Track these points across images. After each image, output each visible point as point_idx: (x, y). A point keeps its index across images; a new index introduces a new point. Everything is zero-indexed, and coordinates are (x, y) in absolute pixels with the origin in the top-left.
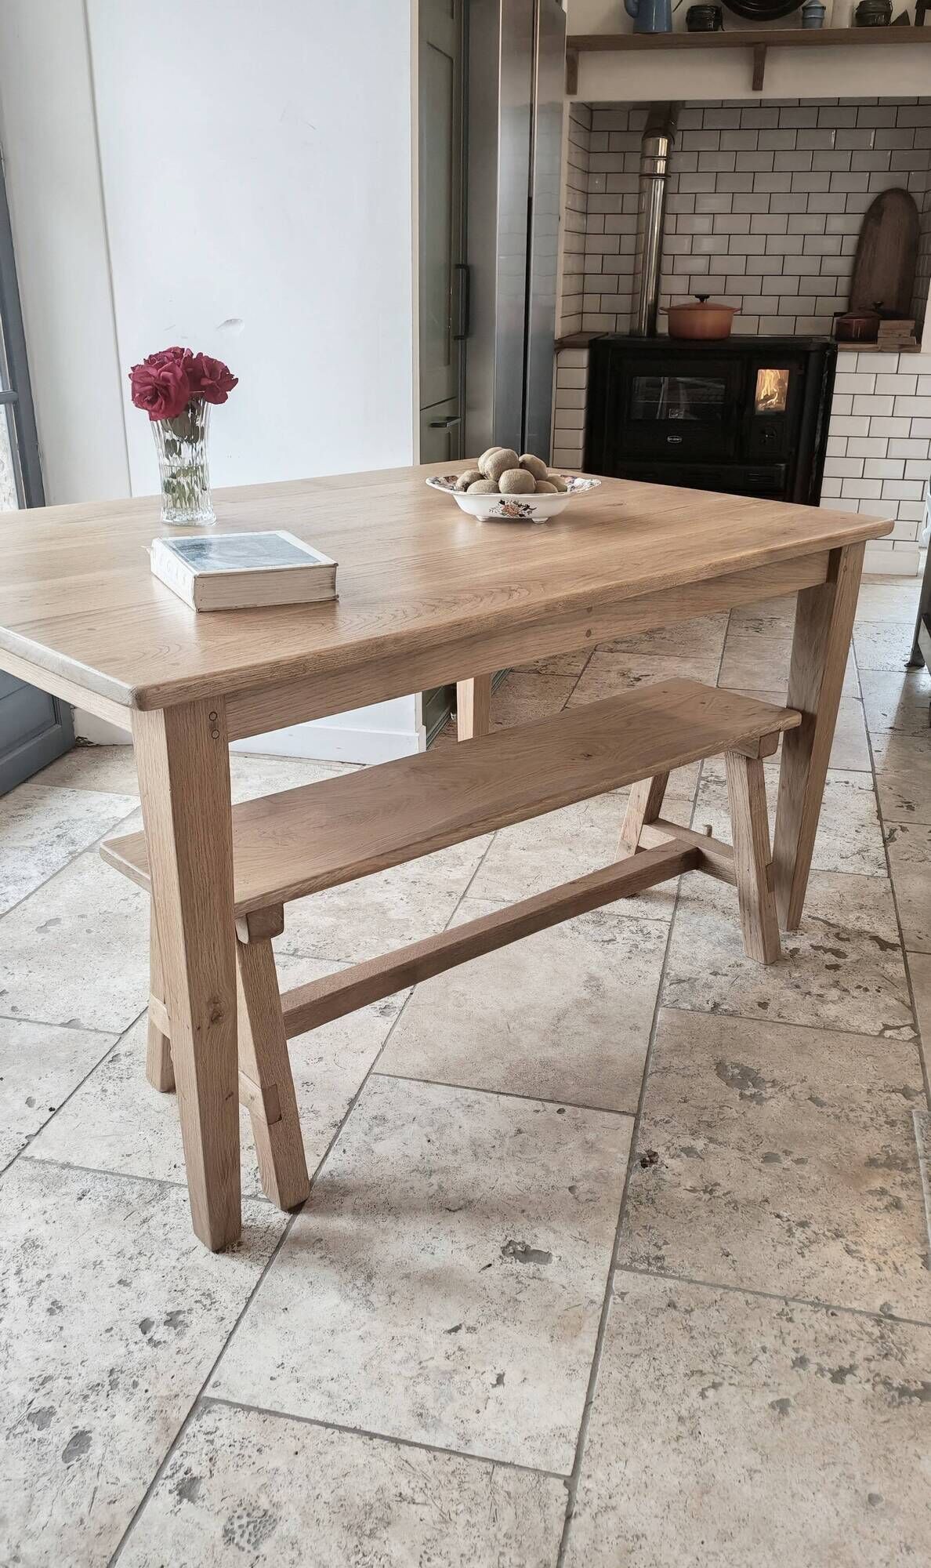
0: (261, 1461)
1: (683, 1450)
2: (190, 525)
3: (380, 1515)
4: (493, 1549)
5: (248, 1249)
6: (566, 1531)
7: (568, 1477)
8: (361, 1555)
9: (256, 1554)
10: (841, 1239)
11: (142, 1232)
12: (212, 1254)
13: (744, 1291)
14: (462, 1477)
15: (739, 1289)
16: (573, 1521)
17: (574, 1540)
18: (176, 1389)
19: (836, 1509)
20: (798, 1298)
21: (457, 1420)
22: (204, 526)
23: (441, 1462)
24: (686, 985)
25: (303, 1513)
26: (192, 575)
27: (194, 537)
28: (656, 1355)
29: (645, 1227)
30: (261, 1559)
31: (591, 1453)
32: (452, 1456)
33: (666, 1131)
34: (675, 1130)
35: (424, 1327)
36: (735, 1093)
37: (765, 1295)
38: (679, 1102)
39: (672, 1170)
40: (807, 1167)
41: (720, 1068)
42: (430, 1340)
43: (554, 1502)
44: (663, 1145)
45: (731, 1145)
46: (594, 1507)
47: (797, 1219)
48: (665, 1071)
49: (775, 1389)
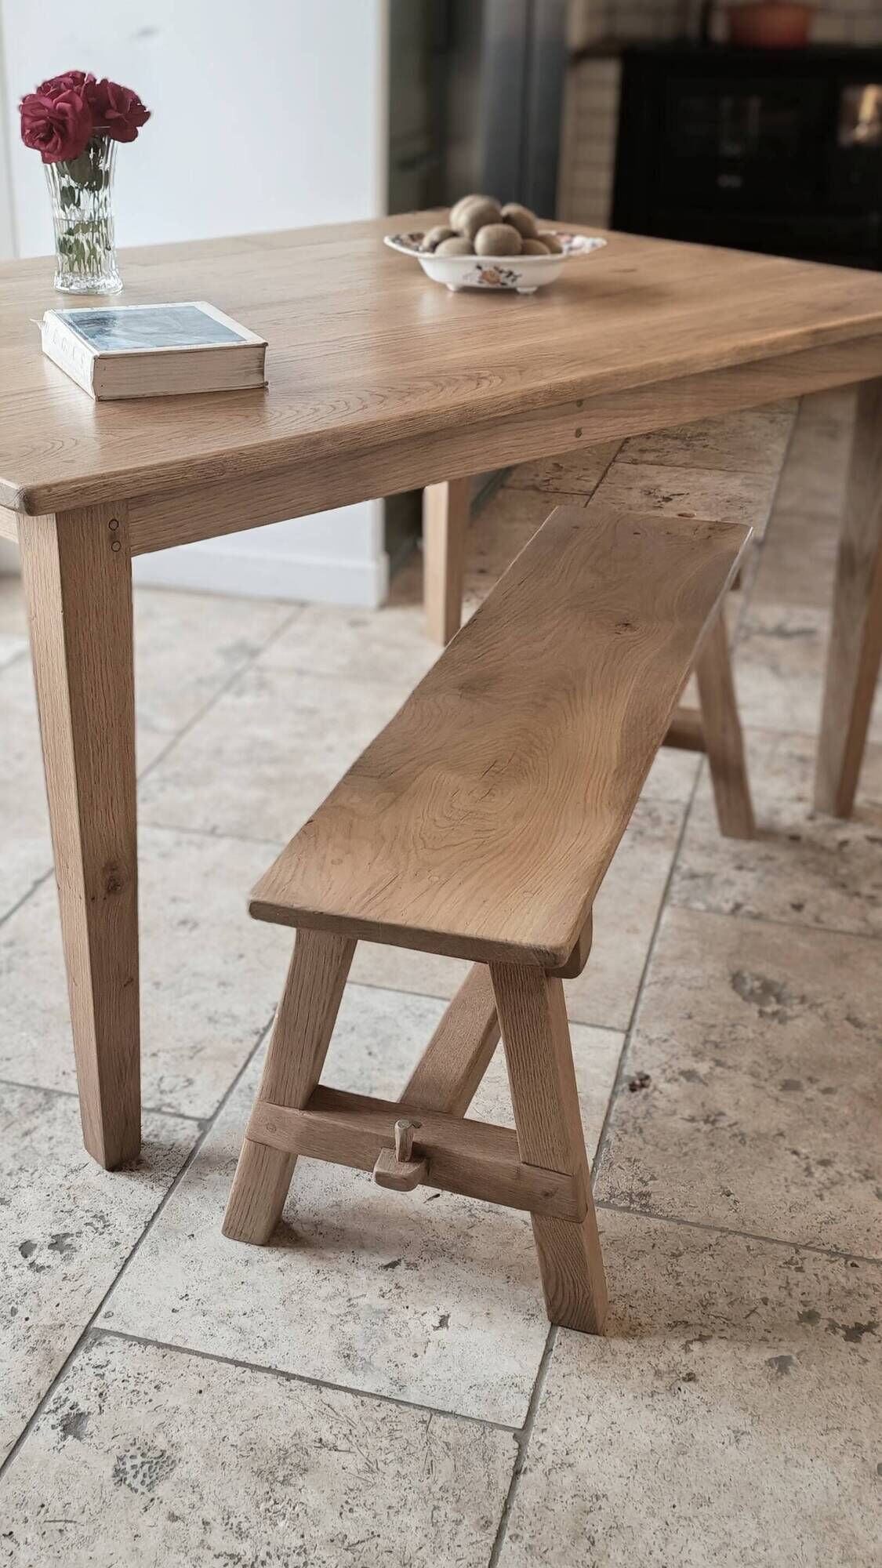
0: (159, 1398)
1: (659, 1406)
2: (91, 294)
3: (295, 1461)
4: (426, 1502)
5: (149, 1168)
6: (512, 1487)
7: (519, 1430)
8: (272, 1502)
9: (151, 1495)
10: (872, 1182)
11: (22, 1146)
12: (106, 1172)
13: (746, 1235)
14: (394, 1424)
15: (741, 1233)
16: (521, 1477)
17: (521, 1497)
18: (61, 1318)
19: (837, 1478)
20: (812, 1245)
21: (391, 1364)
22: (107, 296)
23: (369, 1408)
24: (701, 882)
25: (207, 1455)
26: (92, 356)
27: (95, 309)
28: (633, 1303)
29: (629, 1160)
30: (156, 1502)
31: (548, 1405)
32: (383, 1403)
33: (663, 1051)
34: (675, 1050)
35: (356, 1261)
36: (753, 1010)
37: (773, 1241)
38: (682, 1018)
39: (668, 1096)
40: (836, 1098)
41: (736, 980)
42: (362, 1275)
43: (501, 1456)
44: (658, 1067)
45: (744, 1069)
46: (548, 1463)
47: (817, 1157)
48: (667, 981)
49: (775, 1345)
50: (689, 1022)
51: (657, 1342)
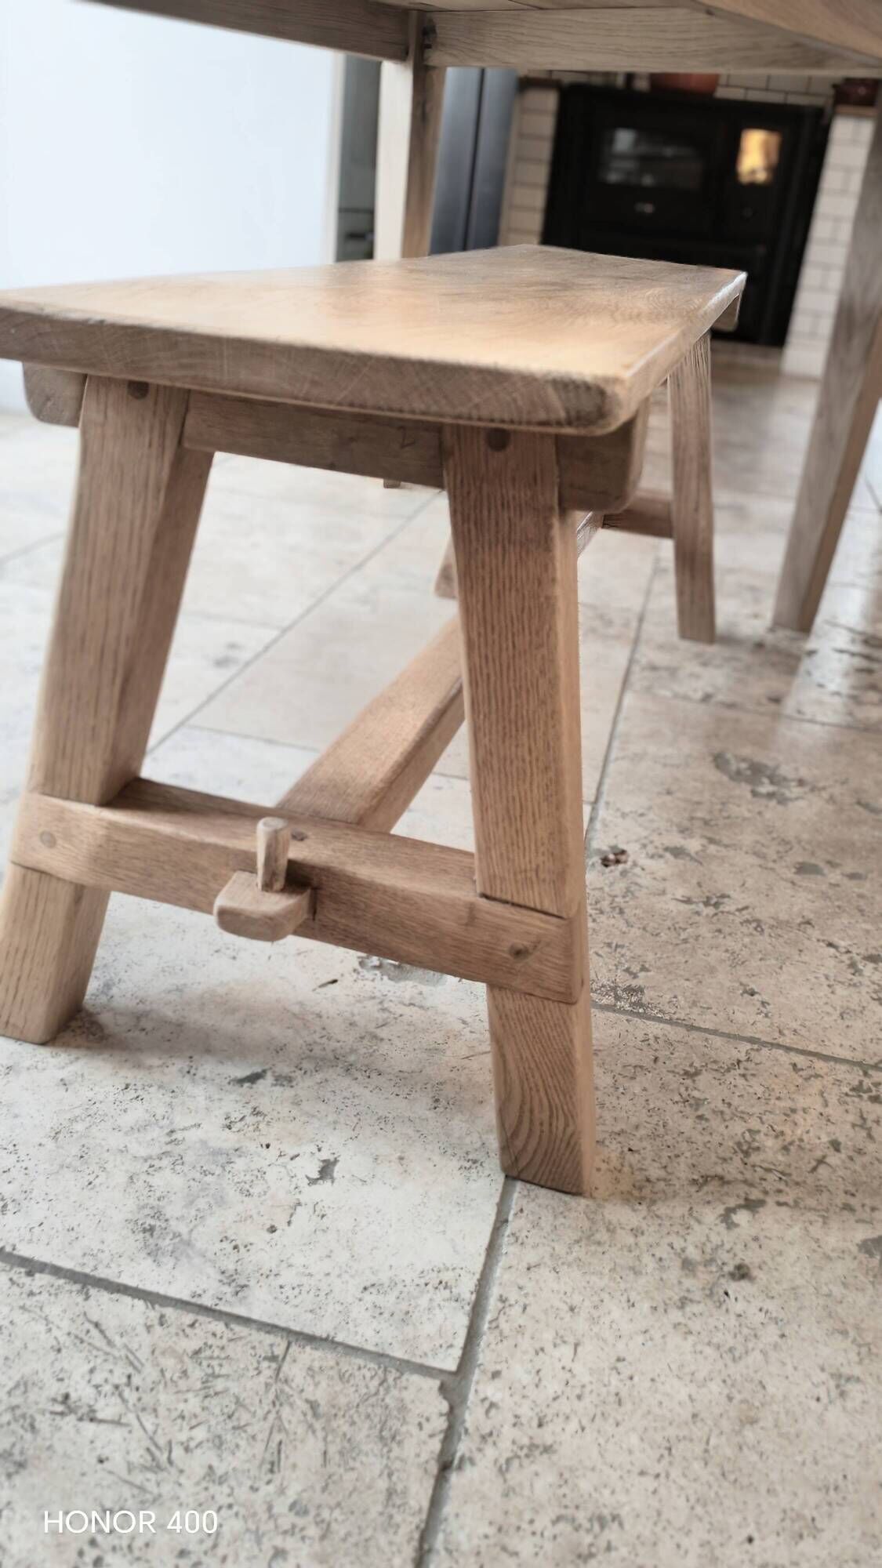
1: (696, 1325)
6: (436, 1501)
7: (451, 1373)
13: (788, 1049)
14: (215, 1363)
15: (779, 1046)
16: (454, 1478)
17: (453, 1525)
21: (225, 1244)
23: (173, 1330)
24: (663, 673)
28: (635, 1144)
29: (609, 945)
31: (504, 1325)
32: (201, 1318)
33: (640, 825)
34: (655, 825)
35: (193, 1071)
36: (745, 789)
37: (826, 1058)
38: (659, 794)
39: (652, 873)
40: (868, 885)
41: (719, 761)
42: (198, 1093)
43: (414, 1430)
44: (636, 841)
45: (744, 849)
46: (505, 1448)
47: (862, 951)
48: (637, 758)
49: (865, 1216)
50: (669, 798)
51: (679, 1209)
